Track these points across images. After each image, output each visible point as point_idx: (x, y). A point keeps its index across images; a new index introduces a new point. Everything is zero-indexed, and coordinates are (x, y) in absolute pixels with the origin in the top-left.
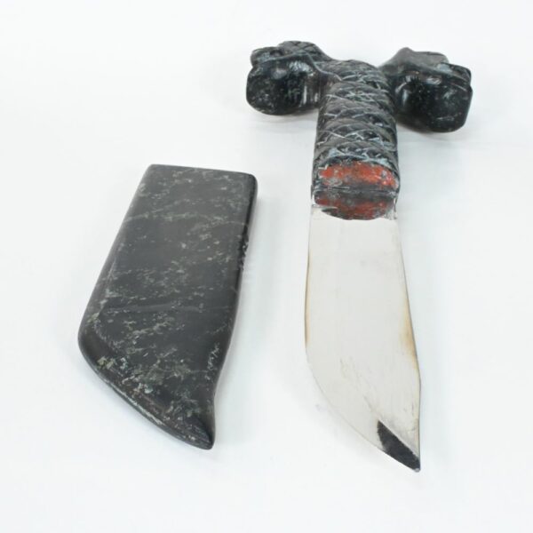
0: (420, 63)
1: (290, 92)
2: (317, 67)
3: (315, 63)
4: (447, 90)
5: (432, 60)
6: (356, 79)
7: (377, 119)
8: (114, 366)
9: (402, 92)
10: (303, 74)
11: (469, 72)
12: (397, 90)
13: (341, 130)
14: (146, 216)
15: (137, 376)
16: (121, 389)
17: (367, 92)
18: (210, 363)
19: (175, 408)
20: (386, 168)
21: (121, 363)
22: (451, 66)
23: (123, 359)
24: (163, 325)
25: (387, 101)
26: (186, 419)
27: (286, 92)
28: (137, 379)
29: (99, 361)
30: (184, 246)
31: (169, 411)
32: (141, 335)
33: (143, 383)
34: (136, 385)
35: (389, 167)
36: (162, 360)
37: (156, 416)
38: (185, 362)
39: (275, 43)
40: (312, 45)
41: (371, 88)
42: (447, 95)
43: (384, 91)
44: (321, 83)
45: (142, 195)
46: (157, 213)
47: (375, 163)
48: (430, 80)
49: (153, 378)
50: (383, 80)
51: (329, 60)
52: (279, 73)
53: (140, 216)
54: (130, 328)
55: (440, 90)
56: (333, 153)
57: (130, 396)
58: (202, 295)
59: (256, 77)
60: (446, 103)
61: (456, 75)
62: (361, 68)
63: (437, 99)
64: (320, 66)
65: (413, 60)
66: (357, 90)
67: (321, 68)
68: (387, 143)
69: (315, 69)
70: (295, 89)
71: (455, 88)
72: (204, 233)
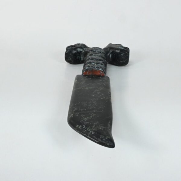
0: (114, 47)
1: (77, 57)
2: (85, 50)
3: (84, 49)
4: (122, 53)
5: (118, 46)
6: (95, 51)
7: (100, 60)
8: (81, 127)
9: (109, 55)
10: (81, 52)
11: (129, 49)
12: (108, 55)
13: (89, 63)
14: (80, 88)
15: (89, 129)
16: (84, 133)
17: (98, 54)
18: (109, 126)
19: (102, 137)
20: (101, 71)
21: (83, 126)
22: (123, 47)
23: (84, 125)
24: (93, 116)
25: (104, 56)
26: (106, 140)
27: (76, 57)
28: (89, 130)
29: (76, 126)
30: (93, 96)
31: (100, 138)
32: (87, 119)
33: (91, 131)
34: (89, 132)
35: (102, 71)
36: (95, 125)
37: (96, 140)
38: (102, 125)
39: (73, 44)
40: (83, 44)
41: (100, 53)
42: (122, 55)
43: (103, 54)
44: (86, 54)
45: (77, 83)
46: (83, 87)
47: (98, 70)
48: (117, 51)
49: (94, 130)
50: (103, 51)
51: (88, 48)
52: (74, 52)
53: (78, 88)
54: (84, 117)
55: (120, 53)
56: (87, 68)
57: (87, 135)
58: (102, 108)
59: (67, 53)
60: (122, 57)
61: (125, 49)
62: (97, 48)
63: (119, 56)
64: (86, 49)
65: (112, 46)
66: (95, 53)
67: (86, 50)
68: (102, 65)
69: (84, 50)
70: (79, 56)
71: (124, 52)
72: (98, 92)
